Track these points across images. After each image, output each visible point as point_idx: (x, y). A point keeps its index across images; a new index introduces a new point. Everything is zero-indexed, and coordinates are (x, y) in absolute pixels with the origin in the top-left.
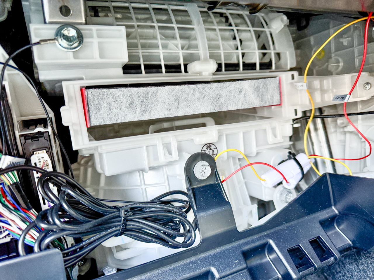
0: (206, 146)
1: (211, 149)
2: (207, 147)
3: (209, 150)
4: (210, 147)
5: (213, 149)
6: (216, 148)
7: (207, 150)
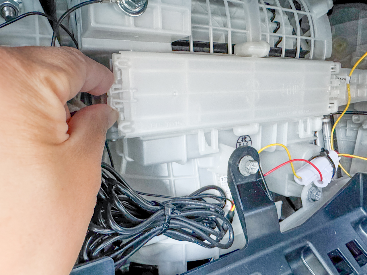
0: (242, 137)
1: (246, 141)
2: (242, 139)
3: (244, 142)
4: (245, 139)
5: (248, 141)
6: (251, 141)
7: (243, 142)
